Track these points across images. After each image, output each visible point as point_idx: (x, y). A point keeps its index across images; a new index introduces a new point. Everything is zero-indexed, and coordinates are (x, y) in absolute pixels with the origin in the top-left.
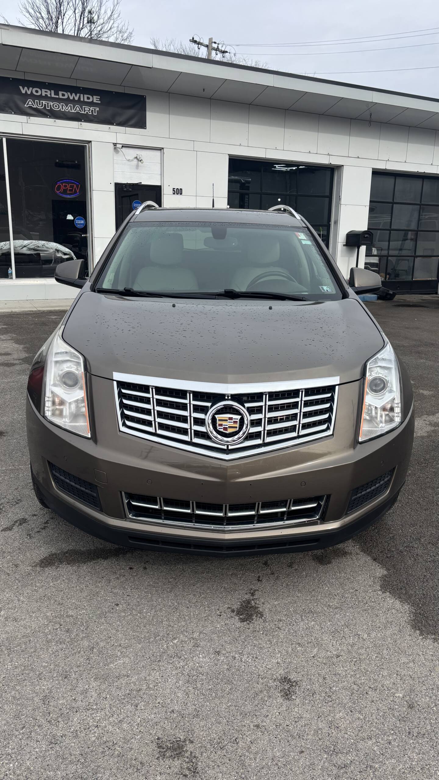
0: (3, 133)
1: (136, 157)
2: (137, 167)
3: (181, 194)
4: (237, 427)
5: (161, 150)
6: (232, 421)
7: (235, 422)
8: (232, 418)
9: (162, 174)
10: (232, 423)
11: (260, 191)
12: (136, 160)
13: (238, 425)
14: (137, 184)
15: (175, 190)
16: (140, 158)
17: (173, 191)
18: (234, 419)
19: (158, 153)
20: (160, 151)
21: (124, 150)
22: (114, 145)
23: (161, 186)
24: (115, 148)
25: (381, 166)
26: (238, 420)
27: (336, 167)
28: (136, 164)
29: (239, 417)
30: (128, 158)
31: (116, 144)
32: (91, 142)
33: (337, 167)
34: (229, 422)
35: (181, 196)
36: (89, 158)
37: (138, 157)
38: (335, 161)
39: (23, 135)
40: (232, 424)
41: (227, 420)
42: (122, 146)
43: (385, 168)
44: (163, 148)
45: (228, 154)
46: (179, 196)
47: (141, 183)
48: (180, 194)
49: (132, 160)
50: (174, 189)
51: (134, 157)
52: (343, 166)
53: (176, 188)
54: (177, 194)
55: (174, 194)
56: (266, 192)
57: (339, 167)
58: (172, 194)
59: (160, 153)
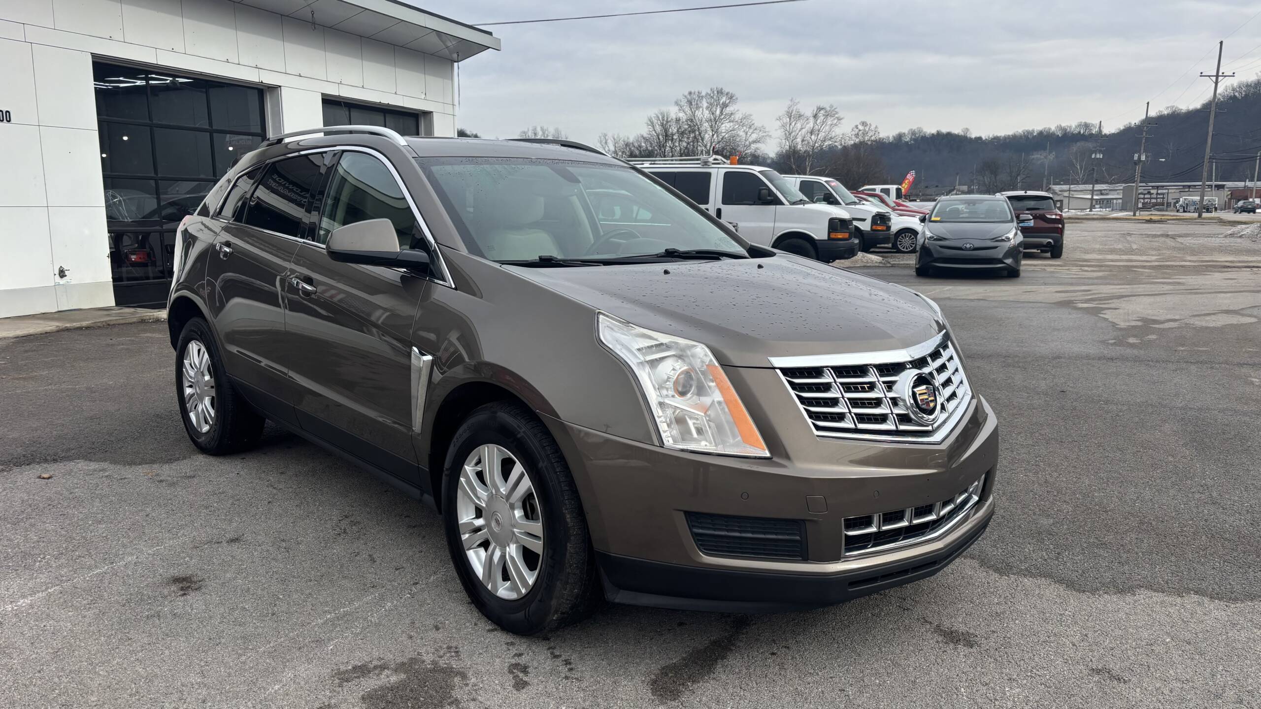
3: (9, 121)
11: (148, 121)
25: (333, 91)
27: (266, 88)
29: (931, 387)
33: (269, 87)
35: (8, 124)
38: (268, 79)
41: (925, 393)
43: (338, 95)
45: (91, 53)
46: (6, 124)
52: (280, 86)
54: (1, 121)
56: (160, 122)
57: (274, 89)
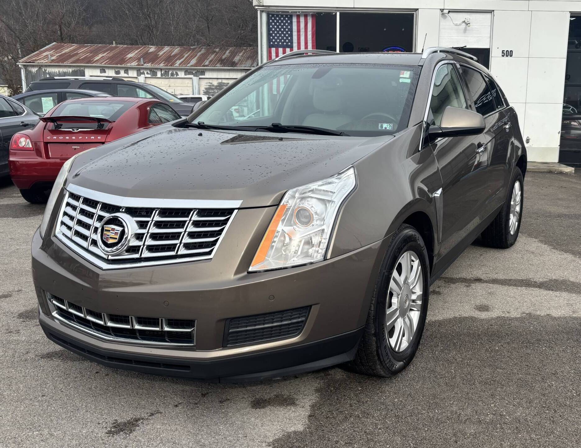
0: (337, 8)
1: (464, 21)
2: (465, 30)
4: (116, 239)
5: (492, 12)
6: (114, 232)
7: (116, 234)
8: (115, 229)
9: (491, 37)
10: (114, 234)
12: (464, 24)
13: (118, 237)
14: (463, 47)
15: (505, 52)
16: (467, 22)
17: (503, 53)
18: (116, 230)
19: (488, 16)
20: (490, 14)
21: (451, 14)
22: (442, 11)
23: (489, 49)
24: (443, 14)
26: (119, 232)
28: (464, 28)
29: (120, 229)
30: (455, 23)
31: (443, 9)
32: (418, 9)
34: (111, 233)
35: (511, 58)
36: (416, 25)
37: (466, 21)
39: (354, 8)
40: (112, 235)
41: (110, 231)
42: (449, 12)
44: (493, 11)
45: (570, 12)
46: (509, 58)
47: (466, 46)
48: (510, 56)
49: (460, 25)
50: (503, 51)
51: (462, 21)
53: (506, 50)
54: (507, 56)
55: (503, 56)
58: (501, 56)
59: (491, 15)
